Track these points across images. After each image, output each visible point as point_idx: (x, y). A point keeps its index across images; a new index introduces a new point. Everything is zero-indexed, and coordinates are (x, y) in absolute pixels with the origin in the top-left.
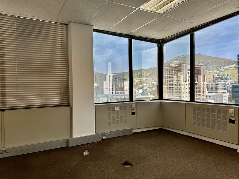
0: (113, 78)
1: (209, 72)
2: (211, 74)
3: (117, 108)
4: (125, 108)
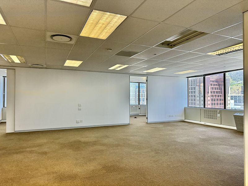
0: (134, 88)
1: (238, 82)
2: (240, 85)
3: (134, 107)
4: (137, 107)
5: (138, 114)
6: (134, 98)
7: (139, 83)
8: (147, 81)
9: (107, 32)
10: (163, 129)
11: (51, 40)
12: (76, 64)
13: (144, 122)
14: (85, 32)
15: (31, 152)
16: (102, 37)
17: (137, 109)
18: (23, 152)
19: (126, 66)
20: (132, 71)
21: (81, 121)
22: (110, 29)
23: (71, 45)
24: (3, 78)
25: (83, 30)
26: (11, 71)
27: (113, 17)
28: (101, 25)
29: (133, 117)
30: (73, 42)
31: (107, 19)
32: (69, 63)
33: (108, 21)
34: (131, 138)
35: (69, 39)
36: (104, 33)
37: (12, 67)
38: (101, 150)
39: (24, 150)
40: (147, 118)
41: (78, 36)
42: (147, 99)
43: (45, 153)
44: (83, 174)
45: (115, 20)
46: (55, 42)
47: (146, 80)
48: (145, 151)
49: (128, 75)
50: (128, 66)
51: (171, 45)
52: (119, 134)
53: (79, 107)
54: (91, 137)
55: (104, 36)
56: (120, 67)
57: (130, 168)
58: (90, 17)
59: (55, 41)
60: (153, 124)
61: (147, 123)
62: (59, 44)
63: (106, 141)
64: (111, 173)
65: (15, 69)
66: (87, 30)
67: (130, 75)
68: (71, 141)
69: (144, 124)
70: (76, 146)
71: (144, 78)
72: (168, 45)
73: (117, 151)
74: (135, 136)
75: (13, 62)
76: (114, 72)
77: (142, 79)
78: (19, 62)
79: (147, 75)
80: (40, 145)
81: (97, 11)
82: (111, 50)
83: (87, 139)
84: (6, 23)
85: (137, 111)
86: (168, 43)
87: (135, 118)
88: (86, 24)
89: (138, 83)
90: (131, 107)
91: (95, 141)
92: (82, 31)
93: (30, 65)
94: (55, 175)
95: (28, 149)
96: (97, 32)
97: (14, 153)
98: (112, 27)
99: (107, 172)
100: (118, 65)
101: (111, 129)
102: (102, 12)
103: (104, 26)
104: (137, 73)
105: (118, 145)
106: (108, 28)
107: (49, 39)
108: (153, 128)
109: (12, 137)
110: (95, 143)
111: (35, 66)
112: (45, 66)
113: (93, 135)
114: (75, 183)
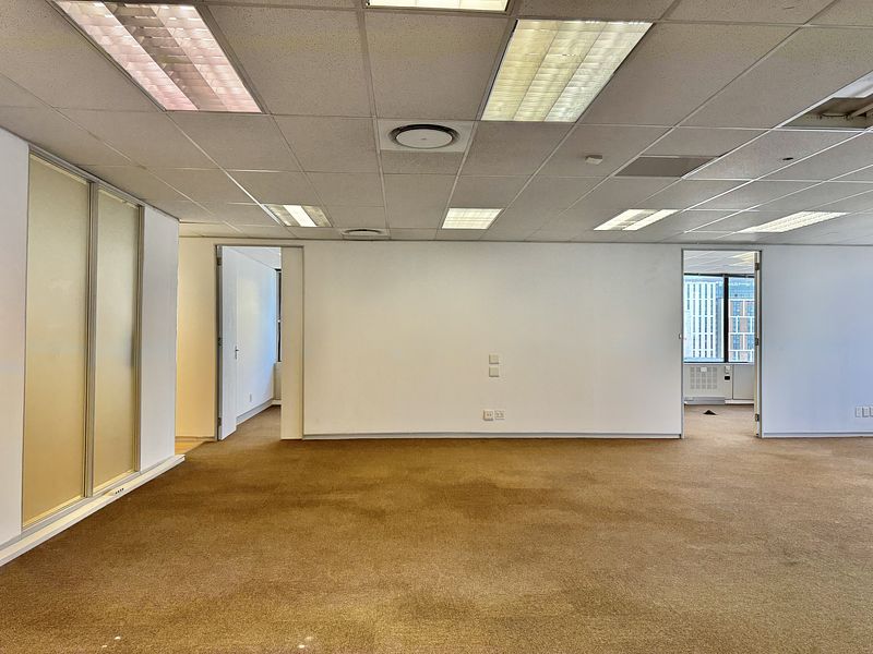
0: (709, 296)
3: (704, 369)
4: (715, 370)
5: (723, 400)
6: (709, 333)
7: (726, 277)
8: (758, 267)
9: (578, 95)
10: (832, 465)
11: (393, 147)
12: (480, 219)
13: (747, 434)
14: (501, 104)
15: (341, 506)
16: (560, 114)
17: (715, 381)
18: (317, 503)
19: (664, 213)
20: (691, 231)
21: (500, 416)
22: (591, 79)
23: (457, 156)
24: (275, 275)
25: (491, 98)
26: (293, 254)
27: (597, 34)
28: (553, 71)
29: (698, 409)
30: (461, 146)
31: (574, 44)
32: (457, 219)
33: (577, 52)
34: (685, 491)
35: (449, 138)
36: (567, 100)
37: (293, 240)
38: (563, 525)
39: (324, 497)
40: (758, 418)
41: (477, 124)
42: (758, 342)
43: (379, 515)
44: (491, 603)
45: (607, 43)
46: (403, 153)
47: (756, 264)
48: (739, 550)
49: (677, 248)
50: (672, 212)
51: (864, 115)
52: (638, 473)
53: (493, 366)
54: (532, 473)
55: (567, 110)
56: (639, 218)
57: (671, 609)
58: (510, 48)
59: (405, 149)
60: (783, 444)
61: (758, 437)
62: (417, 157)
63: (584, 494)
64: (593, 616)
65: (302, 247)
66: (506, 99)
67: (683, 246)
68: (461, 481)
69: (747, 439)
70: (480, 501)
71: (747, 259)
72: (848, 114)
73: (624, 535)
74: (702, 485)
75: (296, 225)
76: (619, 238)
77: (738, 260)
78: (311, 224)
79: (759, 244)
80: (367, 487)
81: (536, 23)
82: (599, 157)
83: (516, 479)
84: (262, 109)
85: (715, 387)
86: (844, 107)
87: (709, 413)
88: (499, 74)
89: (722, 278)
90: (692, 370)
91: (543, 490)
92: (489, 103)
93: (342, 231)
94: (401, 593)
95: (332, 497)
96: (542, 100)
97: (293, 505)
98: (596, 71)
99: (578, 611)
100: (630, 214)
101: (607, 452)
102: (554, 22)
103: (565, 72)
104: (715, 238)
105: (626, 516)
106: (582, 76)
107: (386, 144)
108: (785, 457)
109: (295, 454)
110: (541, 498)
111: (360, 235)
112: (385, 233)
113: (539, 468)
114: (463, 633)
